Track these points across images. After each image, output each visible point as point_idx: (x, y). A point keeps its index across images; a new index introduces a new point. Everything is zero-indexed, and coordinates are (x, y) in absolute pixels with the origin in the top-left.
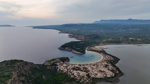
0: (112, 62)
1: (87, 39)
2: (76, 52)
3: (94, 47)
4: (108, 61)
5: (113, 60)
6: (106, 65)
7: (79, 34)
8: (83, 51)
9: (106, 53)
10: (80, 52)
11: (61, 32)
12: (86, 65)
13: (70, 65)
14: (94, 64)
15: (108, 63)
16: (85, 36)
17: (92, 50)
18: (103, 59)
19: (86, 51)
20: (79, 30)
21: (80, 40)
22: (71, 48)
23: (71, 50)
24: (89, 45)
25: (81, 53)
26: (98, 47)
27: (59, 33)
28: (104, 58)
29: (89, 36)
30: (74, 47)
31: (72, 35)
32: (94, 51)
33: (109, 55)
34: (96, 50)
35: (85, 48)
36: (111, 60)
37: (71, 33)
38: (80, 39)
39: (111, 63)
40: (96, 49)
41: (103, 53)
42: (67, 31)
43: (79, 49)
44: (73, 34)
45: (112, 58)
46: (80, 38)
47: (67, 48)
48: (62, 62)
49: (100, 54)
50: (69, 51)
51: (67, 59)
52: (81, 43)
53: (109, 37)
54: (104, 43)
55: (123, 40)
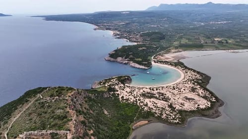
0: (200, 82)
1: (148, 41)
2: (137, 66)
3: (162, 56)
4: (194, 80)
5: (201, 80)
6: (193, 87)
7: (129, 32)
8: (148, 63)
9: (186, 68)
10: (145, 65)
11: (97, 27)
12: (161, 89)
13: (137, 90)
14: (172, 86)
15: (193, 84)
16: (141, 36)
17: (162, 62)
18: (185, 78)
19: (153, 63)
20: (127, 24)
21: (136, 44)
22: (126, 58)
23: (127, 62)
24: (153, 53)
25: (146, 68)
26: (170, 56)
27: (95, 29)
28: (185, 76)
29: (148, 35)
30: (131, 56)
31: (118, 33)
32: (166, 63)
33: (192, 69)
34: (168, 62)
35: (149, 57)
36: (197, 79)
37: (116, 29)
38: (135, 42)
39: (199, 84)
40: (167, 60)
41: (182, 67)
42: (107, 26)
43: (140, 60)
44: (119, 31)
45: (198, 76)
46: (134, 40)
47: (119, 59)
48: (122, 85)
49: (177, 69)
50: (125, 64)
51: (128, 79)
52: (140, 49)
53: (181, 38)
54: (176, 48)
55: (206, 43)
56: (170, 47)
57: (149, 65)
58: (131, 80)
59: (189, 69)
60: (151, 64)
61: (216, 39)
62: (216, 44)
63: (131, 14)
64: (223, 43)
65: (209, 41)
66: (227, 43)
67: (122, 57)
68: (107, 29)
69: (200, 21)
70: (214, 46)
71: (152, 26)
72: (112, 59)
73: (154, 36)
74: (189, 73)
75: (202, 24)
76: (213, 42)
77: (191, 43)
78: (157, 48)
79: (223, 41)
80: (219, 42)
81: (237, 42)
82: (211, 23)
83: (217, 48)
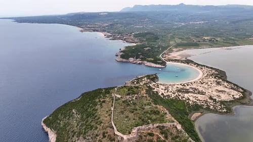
0: (219, 76)
3: (169, 55)
4: (213, 75)
5: (218, 74)
8: (162, 62)
9: (198, 64)
12: (190, 84)
13: (170, 87)
14: (199, 81)
15: (215, 78)
16: (135, 37)
17: (173, 60)
18: (204, 74)
21: (135, 44)
22: (137, 59)
23: (140, 62)
24: (158, 52)
25: (163, 67)
26: (176, 55)
28: (202, 72)
30: (141, 56)
32: (177, 61)
33: (204, 66)
35: (158, 57)
36: (215, 74)
39: (219, 78)
40: (177, 59)
41: (194, 64)
43: (152, 59)
45: (214, 71)
47: (131, 59)
49: (192, 66)
51: (156, 78)
52: (146, 49)
53: (173, 37)
55: (199, 41)
57: (164, 64)
59: (202, 66)
60: (166, 63)
61: (205, 38)
62: (208, 42)
64: (213, 41)
66: (217, 41)
67: (133, 58)
69: (180, 22)
70: (208, 44)
71: (138, 27)
72: (124, 60)
74: (205, 70)
75: (183, 24)
76: (204, 40)
77: (185, 42)
79: (213, 39)
80: (210, 41)
81: (224, 40)
82: (191, 23)
83: (211, 46)
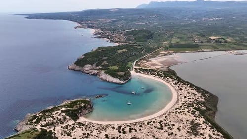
0: (203, 108)
1: (132, 40)
2: (110, 78)
3: (148, 61)
4: (193, 106)
5: (204, 103)
7: (113, 30)
8: (125, 75)
9: (180, 80)
10: (120, 77)
11: (79, 25)
14: (158, 120)
15: (193, 113)
16: (125, 34)
17: (147, 70)
18: (178, 101)
19: (133, 72)
20: (114, 21)
21: (117, 44)
22: (97, 66)
23: (96, 72)
24: (136, 56)
25: (122, 82)
26: (157, 62)
27: (76, 28)
28: (178, 96)
29: (134, 33)
30: (105, 63)
31: (100, 31)
32: (151, 72)
34: (154, 71)
35: (130, 63)
36: (199, 103)
37: (99, 27)
38: (116, 42)
39: (202, 113)
40: (153, 68)
41: (174, 79)
42: (92, 23)
43: (116, 68)
44: (102, 29)
45: (199, 95)
46: (117, 39)
47: (88, 67)
48: (71, 122)
49: (167, 83)
50: (94, 74)
51: (85, 107)
52: (119, 52)
53: (172, 36)
54: (166, 49)
55: (202, 42)
56: (158, 48)
57: (127, 77)
58: (91, 108)
59: (185, 82)
60: (130, 76)
61: (212, 37)
62: (213, 44)
63: (120, 11)
64: (221, 42)
65: (204, 39)
66: (226, 41)
67: (92, 64)
68: (89, 27)
69: (191, 18)
70: (212, 46)
71: (140, 23)
72: (77, 68)
73: (139, 35)
74: (186, 90)
75: (194, 21)
76: (209, 41)
77: (183, 42)
78: (142, 49)
79: (221, 40)
80: (217, 41)
81: (236, 40)
82: (203, 19)
83: (215, 49)
